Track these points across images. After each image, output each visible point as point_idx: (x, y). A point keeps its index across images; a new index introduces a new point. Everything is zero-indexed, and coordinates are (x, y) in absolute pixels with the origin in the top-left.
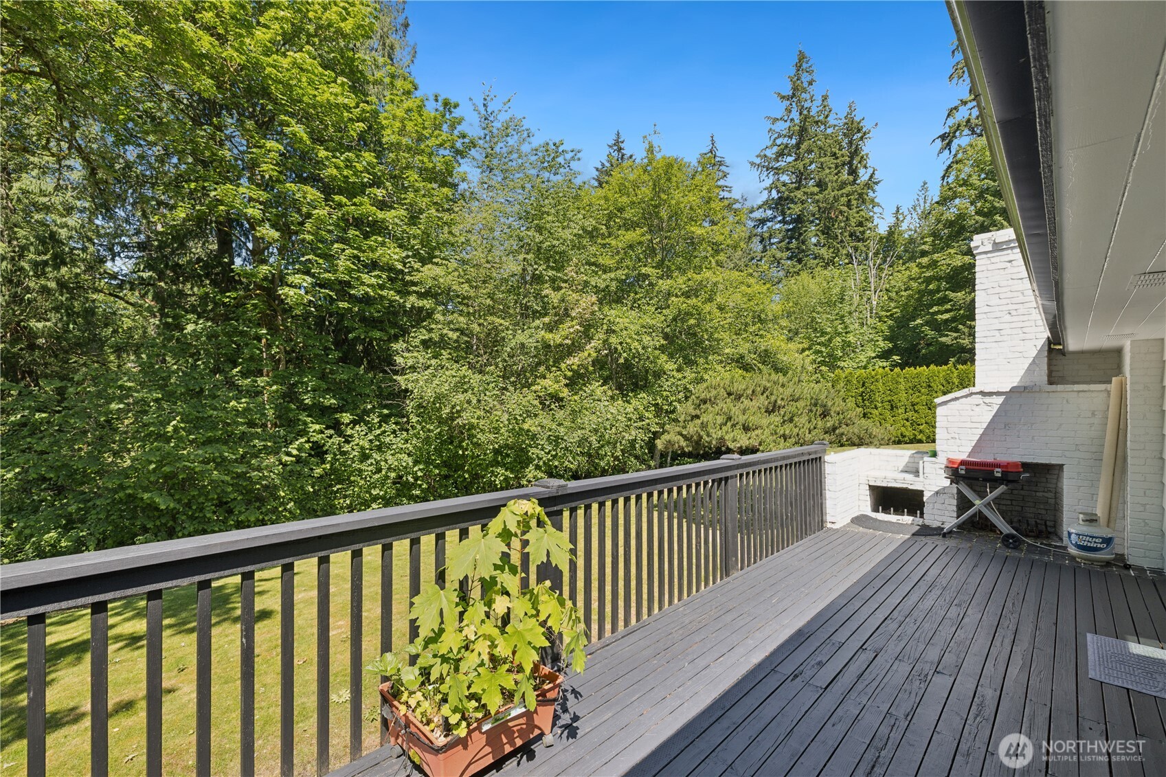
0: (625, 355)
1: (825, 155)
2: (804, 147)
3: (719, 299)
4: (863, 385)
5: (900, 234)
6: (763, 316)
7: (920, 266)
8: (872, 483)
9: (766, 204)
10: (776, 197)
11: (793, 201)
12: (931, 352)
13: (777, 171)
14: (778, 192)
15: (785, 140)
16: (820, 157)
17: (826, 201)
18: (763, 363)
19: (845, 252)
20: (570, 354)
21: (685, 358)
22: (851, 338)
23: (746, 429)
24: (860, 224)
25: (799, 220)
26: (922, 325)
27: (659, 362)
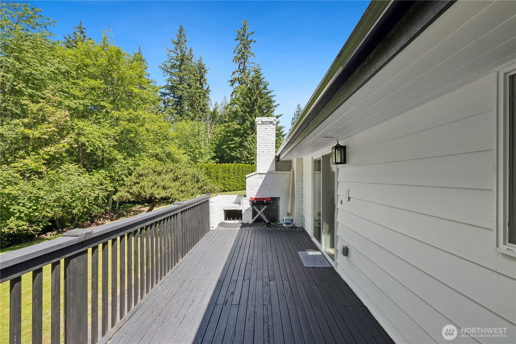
0: (91, 148)
1: (191, 74)
2: (183, 67)
3: (147, 126)
4: (207, 170)
5: (218, 113)
6: (167, 137)
7: (225, 126)
8: (225, 209)
9: (166, 87)
10: (171, 85)
11: (178, 89)
12: (228, 158)
13: (171, 74)
14: (172, 83)
15: (175, 62)
16: (189, 74)
17: (191, 93)
18: (168, 158)
19: (198, 115)
20: (47, 145)
21: (128, 153)
22: (202, 150)
23: (164, 188)
24: (204, 106)
25: (180, 98)
26: (226, 148)
27: (113, 154)
